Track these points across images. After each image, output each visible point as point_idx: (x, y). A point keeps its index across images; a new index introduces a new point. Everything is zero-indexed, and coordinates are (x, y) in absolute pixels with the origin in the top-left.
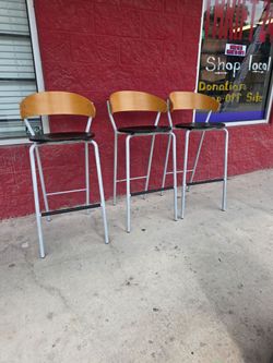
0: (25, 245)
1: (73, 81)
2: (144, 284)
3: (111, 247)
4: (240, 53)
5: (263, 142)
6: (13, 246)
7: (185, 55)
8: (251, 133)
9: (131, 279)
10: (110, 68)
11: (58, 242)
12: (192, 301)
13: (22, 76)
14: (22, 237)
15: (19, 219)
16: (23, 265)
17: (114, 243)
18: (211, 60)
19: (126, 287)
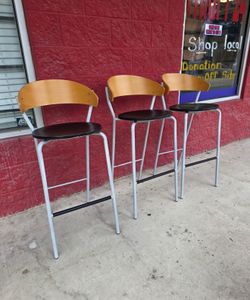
0: (33, 245)
1: (65, 66)
2: (169, 276)
3: (124, 237)
4: (217, 32)
5: (237, 117)
6: (20, 248)
7: (171, 36)
8: (227, 109)
9: (155, 271)
10: (101, 51)
11: (66, 238)
12: (221, 288)
13: (8, 63)
14: (26, 236)
15: (18, 215)
16: (37, 270)
17: (125, 232)
18: (193, 40)
19: (152, 282)
